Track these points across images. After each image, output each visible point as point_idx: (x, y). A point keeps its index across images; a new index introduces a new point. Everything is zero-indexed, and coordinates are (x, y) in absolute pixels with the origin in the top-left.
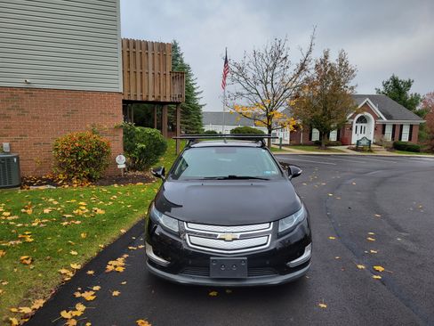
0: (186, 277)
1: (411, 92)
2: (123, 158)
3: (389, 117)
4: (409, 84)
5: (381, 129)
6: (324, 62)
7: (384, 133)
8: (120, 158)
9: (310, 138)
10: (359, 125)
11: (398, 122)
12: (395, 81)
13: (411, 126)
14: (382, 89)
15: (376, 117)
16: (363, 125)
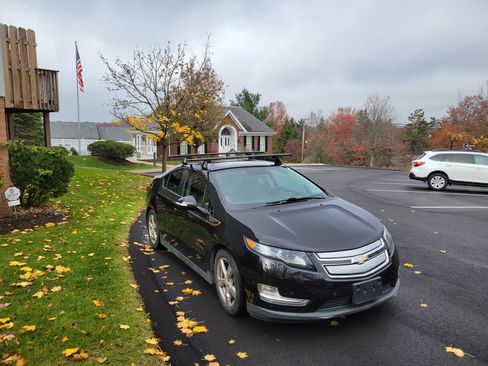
0: (331, 310)
1: (260, 105)
2: (17, 191)
3: (249, 129)
4: (257, 98)
5: (243, 140)
6: (190, 70)
7: (245, 145)
8: (12, 191)
9: (179, 153)
10: (224, 137)
11: (255, 134)
12: (246, 94)
13: (266, 137)
14: (236, 102)
15: (238, 130)
16: (227, 137)
